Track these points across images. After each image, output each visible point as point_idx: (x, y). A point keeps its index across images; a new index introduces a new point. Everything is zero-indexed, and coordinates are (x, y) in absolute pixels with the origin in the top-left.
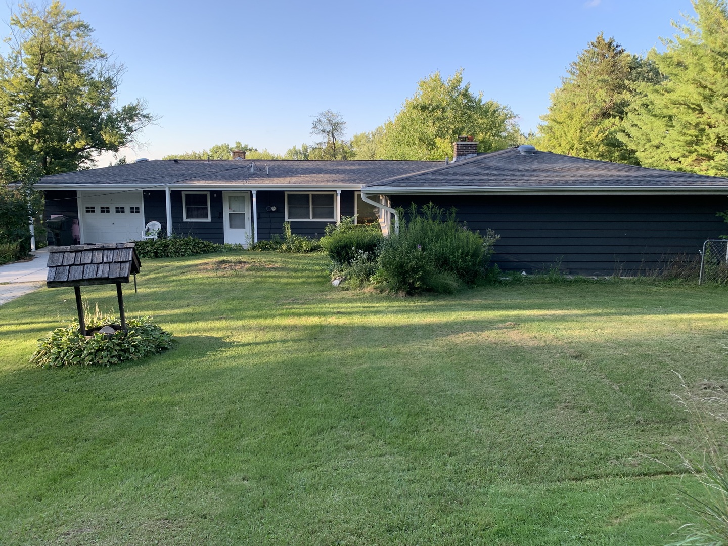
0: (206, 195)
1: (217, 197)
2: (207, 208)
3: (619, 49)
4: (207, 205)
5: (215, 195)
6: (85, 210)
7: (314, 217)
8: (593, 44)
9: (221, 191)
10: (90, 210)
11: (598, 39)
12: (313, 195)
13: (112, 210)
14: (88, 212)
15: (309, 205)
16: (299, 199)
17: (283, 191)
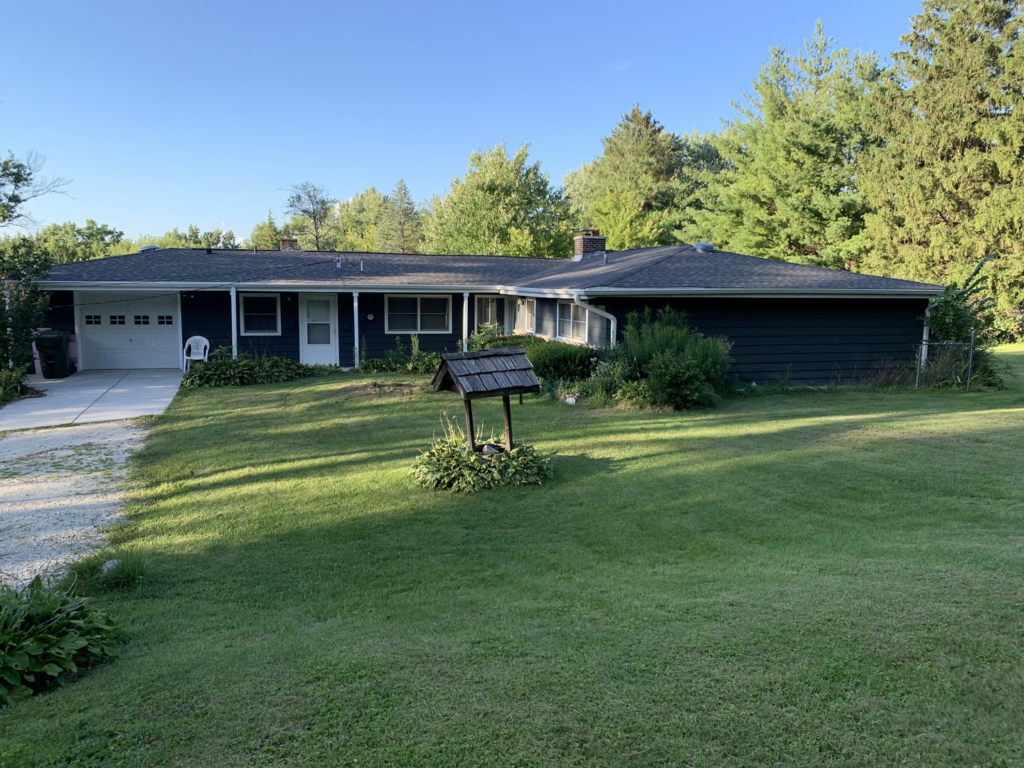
0: (275, 299)
1: (291, 301)
2: (275, 317)
3: (658, 126)
4: (275, 311)
5: (289, 299)
6: (84, 320)
7: (422, 328)
8: (627, 117)
9: (297, 293)
10: (93, 320)
11: (634, 111)
12: (422, 299)
13: (130, 320)
14: (88, 323)
15: (416, 311)
16: (404, 305)
17: (383, 294)
